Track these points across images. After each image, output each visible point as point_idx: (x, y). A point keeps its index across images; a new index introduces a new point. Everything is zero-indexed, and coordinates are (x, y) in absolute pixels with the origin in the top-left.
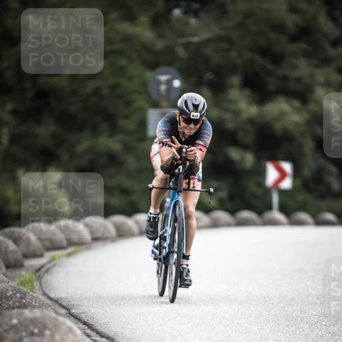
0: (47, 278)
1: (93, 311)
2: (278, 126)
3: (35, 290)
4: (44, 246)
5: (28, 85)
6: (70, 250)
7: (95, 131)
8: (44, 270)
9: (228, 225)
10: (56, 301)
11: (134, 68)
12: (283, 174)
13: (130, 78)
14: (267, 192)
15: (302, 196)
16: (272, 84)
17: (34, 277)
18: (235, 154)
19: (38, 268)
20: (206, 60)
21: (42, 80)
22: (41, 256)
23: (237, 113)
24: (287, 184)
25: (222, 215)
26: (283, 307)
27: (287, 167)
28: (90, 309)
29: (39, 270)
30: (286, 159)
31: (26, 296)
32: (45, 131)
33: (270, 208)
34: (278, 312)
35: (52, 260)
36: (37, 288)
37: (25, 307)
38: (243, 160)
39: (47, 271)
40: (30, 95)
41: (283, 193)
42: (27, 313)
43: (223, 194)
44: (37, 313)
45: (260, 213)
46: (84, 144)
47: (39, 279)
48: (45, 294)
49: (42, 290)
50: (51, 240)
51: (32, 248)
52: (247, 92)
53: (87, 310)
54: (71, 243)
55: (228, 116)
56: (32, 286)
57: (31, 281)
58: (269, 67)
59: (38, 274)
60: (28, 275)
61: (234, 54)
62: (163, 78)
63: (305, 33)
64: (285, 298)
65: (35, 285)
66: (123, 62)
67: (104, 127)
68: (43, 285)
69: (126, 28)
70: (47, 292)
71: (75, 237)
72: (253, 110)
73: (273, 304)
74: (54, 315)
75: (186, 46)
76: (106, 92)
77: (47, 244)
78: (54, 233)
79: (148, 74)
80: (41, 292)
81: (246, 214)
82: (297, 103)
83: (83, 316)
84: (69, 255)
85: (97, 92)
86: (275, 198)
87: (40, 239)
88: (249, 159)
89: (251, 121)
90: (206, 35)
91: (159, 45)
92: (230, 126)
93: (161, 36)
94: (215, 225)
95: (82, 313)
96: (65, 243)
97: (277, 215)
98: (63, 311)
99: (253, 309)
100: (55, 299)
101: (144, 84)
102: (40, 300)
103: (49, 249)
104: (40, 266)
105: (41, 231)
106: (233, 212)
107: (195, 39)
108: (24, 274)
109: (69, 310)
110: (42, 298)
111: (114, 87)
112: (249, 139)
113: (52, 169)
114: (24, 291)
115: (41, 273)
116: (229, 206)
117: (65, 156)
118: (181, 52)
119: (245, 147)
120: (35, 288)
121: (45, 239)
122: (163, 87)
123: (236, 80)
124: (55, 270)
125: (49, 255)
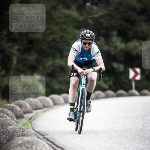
0: (34, 122)
1: (54, 136)
2: (134, 52)
3: (29, 128)
4: (33, 108)
5: (24, 38)
6: (44, 109)
7: (54, 57)
8: (32, 119)
9: (113, 96)
10: (38, 132)
11: (70, 29)
12: (136, 74)
13: (69, 33)
14: (130, 81)
16: (131, 34)
17: (29, 122)
18: (115, 65)
19: (30, 118)
20: (102, 24)
21: (30, 35)
22: (32, 112)
23: (116, 47)
24: (138, 78)
25: (110, 92)
26: (137, 132)
27: (138, 70)
28: (53, 135)
29: (30, 119)
30: (137, 67)
31: (25, 131)
32: (32, 57)
33: (131, 88)
34: (135, 134)
35: (36, 114)
36: (30, 126)
37: (24, 135)
38: (119, 68)
39: (34, 119)
40: (25, 42)
41: (136, 82)
42: (25, 138)
43: (111, 83)
44: (29, 138)
45: (127, 91)
46: (49, 63)
47: (31, 122)
48: (33, 129)
49: (32, 128)
50: (36, 106)
51: (27, 109)
52: (120, 38)
53: (51, 136)
54: (44, 107)
55: (112, 49)
56: (28, 126)
57: (27, 124)
58: (129, 27)
59: (30, 120)
60: (25, 121)
61: (113, 21)
64: (138, 128)
65: (29, 126)
66: (65, 27)
67: (58, 55)
68: (33, 125)
69: (66, 12)
70: (34, 128)
71: (46, 104)
72: (123, 46)
73: (133, 131)
74: (37, 139)
75: (92, 19)
76: (58, 40)
77: (34, 107)
78: (37, 102)
79: (76, 31)
80: (32, 129)
81: (121, 92)
83: (50, 139)
84: (44, 112)
85: (54, 40)
86: (134, 84)
87: (31, 105)
88: (122, 67)
89: (122, 50)
90: (101, 14)
91: (81, 19)
92: (113, 53)
93: (81, 15)
94: (107, 97)
95: (50, 137)
96: (42, 107)
97: (134, 91)
98: (41, 137)
99: (124, 134)
100: (38, 131)
101: (75, 36)
102: (31, 132)
103: (35, 109)
104: (31, 117)
105: (31, 102)
106: (115, 91)
107: (96, 16)
108: (24, 121)
109: (44, 136)
110: (32, 131)
111: (62, 38)
112: (122, 58)
113: (36, 74)
114: (24, 129)
115: (32, 120)
116: (114, 88)
117: (41, 68)
118: (91, 22)
119: (120, 62)
120: (29, 127)
121: (33, 105)
123: (115, 33)
124: (37, 118)
125: (35, 112)
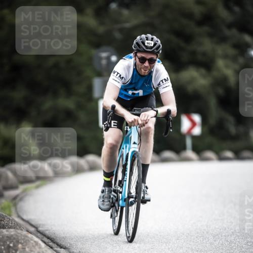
0: (21, 204)
1: (54, 229)
2: (190, 88)
3: (12, 214)
4: (18, 180)
6: (38, 183)
7: (55, 94)
8: (18, 198)
10: (28, 222)
12: (194, 124)
14: (183, 137)
15: (209, 139)
16: (185, 57)
17: (11, 204)
19: (14, 197)
22: (16, 188)
24: (197, 131)
27: (197, 118)
28: (52, 227)
30: (196, 112)
31: (4, 219)
32: (19, 95)
33: (184, 148)
35: (25, 191)
37: (3, 227)
39: (21, 199)
41: (194, 138)
42: (5, 232)
44: (12, 232)
46: (48, 104)
47: (15, 205)
48: (19, 216)
51: (10, 182)
53: (50, 228)
54: (38, 178)
56: (10, 210)
57: (9, 207)
58: (182, 44)
59: (14, 202)
60: (6, 203)
62: (104, 55)
63: (208, 19)
65: (12, 210)
67: (62, 91)
68: (18, 210)
70: (21, 214)
71: (41, 174)
74: (25, 233)
75: (121, 30)
79: (93, 52)
80: (17, 215)
82: (203, 71)
83: (47, 233)
84: (37, 187)
86: (189, 142)
90: (135, 22)
91: (101, 30)
93: (102, 23)
95: (47, 230)
96: (34, 178)
97: (190, 153)
98: (32, 229)
100: (27, 220)
101: (91, 59)
102: (15, 221)
103: (22, 183)
104: (15, 195)
107: (127, 25)
108: (4, 202)
109: (37, 228)
111: (69, 62)
114: (3, 215)
115: (16, 200)
117: (34, 113)
118: (118, 35)
120: (12, 212)
122: (104, 62)
124: (27, 198)
125: (22, 188)
